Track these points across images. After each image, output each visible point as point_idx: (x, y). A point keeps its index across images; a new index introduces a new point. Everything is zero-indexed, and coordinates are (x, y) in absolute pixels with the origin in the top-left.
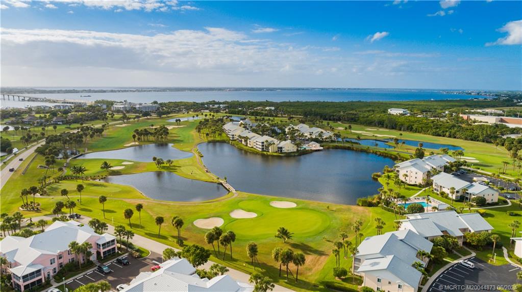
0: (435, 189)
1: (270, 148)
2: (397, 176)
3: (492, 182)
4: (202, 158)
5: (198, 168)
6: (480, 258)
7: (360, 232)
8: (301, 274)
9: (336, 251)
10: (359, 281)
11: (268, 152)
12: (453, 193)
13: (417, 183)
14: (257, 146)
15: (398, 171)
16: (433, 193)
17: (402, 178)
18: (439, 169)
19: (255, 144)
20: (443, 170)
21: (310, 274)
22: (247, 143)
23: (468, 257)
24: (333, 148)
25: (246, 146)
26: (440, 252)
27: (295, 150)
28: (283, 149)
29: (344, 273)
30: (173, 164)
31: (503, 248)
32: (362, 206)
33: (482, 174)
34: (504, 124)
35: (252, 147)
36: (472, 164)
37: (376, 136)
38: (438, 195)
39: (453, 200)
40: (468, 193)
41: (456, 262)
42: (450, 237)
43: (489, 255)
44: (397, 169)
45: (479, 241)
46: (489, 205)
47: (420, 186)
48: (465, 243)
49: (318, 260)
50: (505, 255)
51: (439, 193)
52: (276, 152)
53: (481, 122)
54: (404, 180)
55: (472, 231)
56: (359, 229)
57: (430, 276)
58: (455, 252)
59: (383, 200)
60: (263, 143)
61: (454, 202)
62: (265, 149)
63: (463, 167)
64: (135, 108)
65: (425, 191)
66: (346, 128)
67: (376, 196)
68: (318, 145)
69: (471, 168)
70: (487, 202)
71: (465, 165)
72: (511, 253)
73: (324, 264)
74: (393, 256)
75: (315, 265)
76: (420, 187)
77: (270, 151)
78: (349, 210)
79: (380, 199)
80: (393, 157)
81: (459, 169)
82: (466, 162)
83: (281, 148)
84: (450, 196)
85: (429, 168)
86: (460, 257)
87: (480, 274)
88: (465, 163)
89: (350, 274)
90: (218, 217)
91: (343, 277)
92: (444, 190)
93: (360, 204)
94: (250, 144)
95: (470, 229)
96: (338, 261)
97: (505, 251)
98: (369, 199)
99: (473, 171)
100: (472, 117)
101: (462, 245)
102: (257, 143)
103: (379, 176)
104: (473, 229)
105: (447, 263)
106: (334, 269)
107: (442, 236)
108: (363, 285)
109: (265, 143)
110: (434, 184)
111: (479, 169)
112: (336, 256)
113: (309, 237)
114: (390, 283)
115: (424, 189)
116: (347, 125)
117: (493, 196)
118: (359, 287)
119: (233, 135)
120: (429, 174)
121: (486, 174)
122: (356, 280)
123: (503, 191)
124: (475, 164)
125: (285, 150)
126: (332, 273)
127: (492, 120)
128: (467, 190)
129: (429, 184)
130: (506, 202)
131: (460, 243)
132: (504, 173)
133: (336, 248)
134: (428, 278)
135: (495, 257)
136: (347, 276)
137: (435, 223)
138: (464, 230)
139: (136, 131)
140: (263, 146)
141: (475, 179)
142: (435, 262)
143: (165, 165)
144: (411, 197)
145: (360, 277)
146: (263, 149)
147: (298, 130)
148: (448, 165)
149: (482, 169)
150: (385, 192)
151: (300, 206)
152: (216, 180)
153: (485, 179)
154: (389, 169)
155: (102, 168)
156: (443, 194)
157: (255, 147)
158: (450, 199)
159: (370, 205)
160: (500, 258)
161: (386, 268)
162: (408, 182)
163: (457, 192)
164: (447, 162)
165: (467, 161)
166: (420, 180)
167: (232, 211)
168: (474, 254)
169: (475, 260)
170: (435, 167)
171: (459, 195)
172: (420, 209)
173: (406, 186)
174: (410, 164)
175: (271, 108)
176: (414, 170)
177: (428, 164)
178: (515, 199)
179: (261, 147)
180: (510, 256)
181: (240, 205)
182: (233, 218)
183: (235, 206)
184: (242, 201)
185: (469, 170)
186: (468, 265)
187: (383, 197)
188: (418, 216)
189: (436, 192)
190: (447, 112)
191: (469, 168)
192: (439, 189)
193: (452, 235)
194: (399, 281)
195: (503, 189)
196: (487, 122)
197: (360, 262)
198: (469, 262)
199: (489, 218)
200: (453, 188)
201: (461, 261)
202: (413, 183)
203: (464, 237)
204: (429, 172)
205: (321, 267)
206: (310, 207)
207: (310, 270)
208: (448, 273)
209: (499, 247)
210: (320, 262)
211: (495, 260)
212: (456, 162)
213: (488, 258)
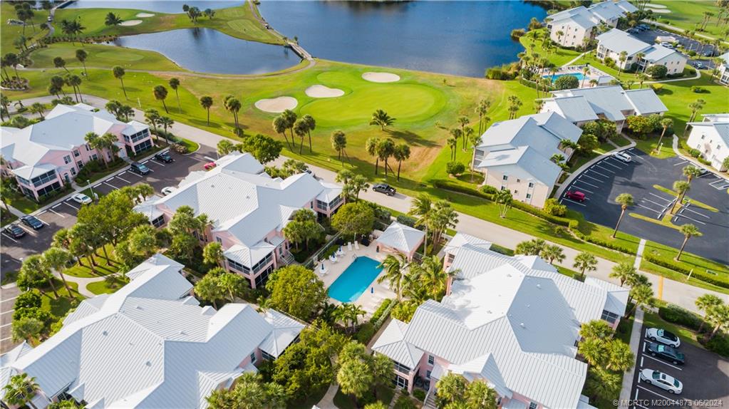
0: (599, 55)
2: (548, 35)
3: (684, 44)
4: (258, 6)
5: (253, 22)
6: (640, 149)
7: (487, 116)
8: (404, 171)
9: (452, 140)
10: (480, 178)
12: (623, 60)
13: (575, 46)
15: (550, 27)
16: (595, 60)
17: (554, 37)
18: (610, 23)
20: (616, 23)
21: (416, 171)
23: (625, 148)
26: (589, 142)
29: (461, 168)
30: (216, 16)
31: (674, 136)
32: (493, 79)
33: (671, 31)
36: (659, 15)
38: (601, 62)
39: (621, 71)
40: (643, 60)
41: (608, 154)
42: (606, 122)
43: (653, 145)
44: (549, 23)
45: (644, 127)
46: (670, 77)
47: (579, 50)
48: (625, 130)
49: (427, 153)
50: (673, 145)
51: (603, 59)
54: (557, 41)
55: (639, 114)
56: (485, 112)
57: (572, 172)
58: (609, 141)
59: (524, 70)
61: (622, 74)
63: (645, 20)
65: (584, 56)
67: (514, 65)
69: (657, 23)
70: (668, 73)
71: (649, 18)
72: (682, 143)
73: (434, 158)
74: (526, 147)
75: (423, 160)
78: (474, 85)
79: (519, 68)
80: (546, 3)
81: (639, 24)
82: (651, 12)
84: (618, 65)
85: (595, 22)
86: (616, 148)
87: (637, 169)
88: (650, 15)
89: (468, 170)
90: (289, 95)
91: (458, 174)
92: (611, 55)
93: (490, 76)
95: (636, 110)
96: (453, 155)
97: (675, 139)
98: (504, 69)
99: (658, 27)
101: (620, 133)
103: (522, 34)
104: (640, 111)
105: (597, 155)
106: (448, 164)
107: (597, 121)
108: (484, 184)
110: (598, 47)
111: (668, 23)
112: (452, 147)
113: (416, 122)
114: (518, 181)
115: (583, 54)
117: (677, 64)
118: (479, 186)
120: (594, 32)
121: (675, 32)
122: (475, 177)
123: (694, 58)
124: (664, 16)
126: (445, 168)
128: (644, 56)
129: (591, 46)
130: (693, 73)
131: (619, 129)
132: (702, 30)
133: (452, 137)
134: (568, 174)
135: (660, 148)
136: (464, 173)
137: (590, 103)
138: (628, 112)
141: (659, 38)
142: (581, 154)
143: (203, 18)
144: (563, 67)
145: (481, 173)
148: (624, 17)
149: (672, 24)
150: (528, 59)
151: (405, 79)
152: (282, 41)
153: (673, 40)
154: (538, 24)
155: (107, 23)
156: (608, 61)
158: (617, 69)
159: (505, 77)
160: (667, 149)
161: (516, 162)
162: (562, 44)
163: (630, 58)
164: (623, 13)
165: (654, 11)
166: (579, 41)
167: (308, 87)
168: (634, 144)
169: (636, 151)
170: (605, 20)
171: (631, 62)
172: (572, 83)
173: (559, 50)
174: (569, 15)
176: (574, 24)
177: (595, 16)
178: (707, 69)
180: (680, 147)
181: (320, 77)
182: (312, 98)
183: (313, 79)
184: (323, 72)
185: (654, 25)
186: (622, 158)
187: (523, 67)
188: (569, 93)
189: (599, 58)
191: (654, 22)
192: (604, 54)
193: (610, 119)
194: (530, 179)
195: (695, 54)
197: (483, 155)
198: (625, 155)
199: (665, 96)
200: (625, 53)
201: (615, 153)
202: (569, 45)
203: (626, 121)
204: (594, 28)
205: (430, 163)
206: (419, 81)
207: (417, 165)
208: (596, 169)
209: (669, 134)
210: (429, 155)
211: (659, 152)
212: (636, 12)
213: (651, 149)
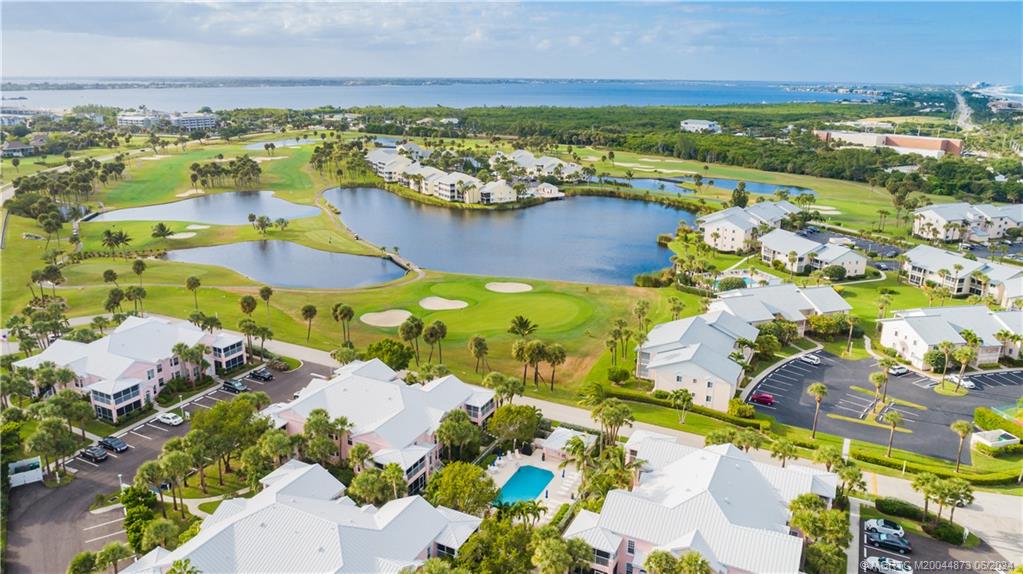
0: (765, 258)
1: (466, 195)
2: (701, 238)
3: (860, 244)
4: (338, 216)
5: (336, 232)
6: (828, 351)
7: (646, 317)
8: (557, 382)
9: (612, 342)
10: (650, 384)
11: (463, 202)
12: (793, 261)
13: (735, 249)
14: (441, 192)
15: (703, 230)
16: (762, 263)
17: (708, 240)
18: (771, 225)
19: (437, 189)
20: (779, 224)
21: (570, 381)
22: (420, 188)
23: (812, 350)
24: (582, 195)
25: (419, 192)
26: (769, 343)
27: (514, 199)
28: (492, 197)
29: (625, 375)
30: (289, 227)
31: (865, 337)
32: (644, 286)
33: (845, 233)
34: (891, 147)
35: (431, 195)
36: (828, 216)
37: (660, 173)
38: (769, 266)
39: (794, 274)
40: (817, 261)
41: (793, 357)
42: (784, 321)
43: (842, 347)
44: (701, 226)
45: (829, 326)
46: (850, 278)
47: (740, 253)
48: (808, 333)
49: (581, 363)
50: (866, 347)
51: (770, 263)
52: (479, 203)
53: (850, 144)
54: (712, 245)
55: (820, 313)
56: (644, 313)
57: (754, 376)
58: (792, 345)
59: (679, 275)
60: (452, 185)
61: (795, 277)
62: (456, 198)
63: (812, 222)
64: (168, 123)
65: (748, 260)
66: (604, 158)
67: (666, 270)
68: (555, 189)
69: (827, 225)
70: (848, 274)
71: (816, 219)
72: (876, 344)
73: (590, 368)
74: (698, 345)
75: (576, 370)
76: (739, 255)
77: (467, 201)
78: (623, 293)
79: (673, 274)
80: (693, 207)
81: (806, 226)
82: (818, 213)
83: (488, 195)
84: (789, 267)
85: (756, 224)
86: (800, 351)
87: (827, 371)
88: (817, 217)
89: (633, 378)
90: (401, 309)
91: (622, 382)
92: (778, 258)
93: (640, 284)
94: (426, 189)
95: (817, 310)
96: (614, 360)
97: (867, 341)
98: (654, 275)
99: (829, 229)
100: (836, 135)
101: (803, 336)
102: (441, 186)
103: (670, 240)
104: (821, 310)
105: (779, 359)
106: (610, 370)
107: (774, 321)
108: (654, 390)
109: (457, 187)
110: (763, 249)
111: (839, 225)
112: (611, 350)
113: (562, 332)
114: (695, 381)
115: (746, 258)
116: (606, 153)
117: (856, 264)
118: (649, 393)
119: (390, 173)
120: (755, 232)
121: (849, 234)
122: (643, 385)
123: (875, 259)
124: (834, 218)
125: (494, 199)
126: (606, 376)
127: (870, 142)
128: (816, 255)
129: (755, 249)
130: (877, 275)
131: (801, 331)
132: (880, 231)
133: (611, 338)
134: (750, 378)
135: (851, 349)
136: (628, 381)
137: (764, 304)
138: (808, 312)
139: (195, 167)
140: (453, 191)
141: (831, 240)
142: (763, 358)
143: (273, 229)
144: (724, 272)
145: (649, 380)
146: (453, 197)
147: (513, 163)
148: (788, 218)
149: (844, 226)
150: (683, 262)
151: (537, 290)
152: (378, 252)
153: (849, 241)
154: (687, 228)
155: (154, 235)
156: (776, 264)
157: (436, 195)
158: (789, 272)
159: (657, 284)
160: (858, 350)
161: (690, 358)
162: (719, 248)
163: (801, 259)
164: (786, 214)
165: (821, 212)
166: (739, 244)
167: (421, 299)
168: (820, 347)
169: (823, 353)
170: (764, 221)
171: (804, 264)
172: (741, 285)
173: (716, 254)
174: (722, 216)
175: (451, 120)
176: (730, 226)
177: (753, 217)
178: (892, 270)
179: (449, 194)
180: (874, 348)
181: (433, 289)
182: (427, 310)
183: (427, 290)
184: (434, 284)
185: (824, 228)
186: (809, 360)
187: (678, 272)
188: (737, 293)
189: (766, 261)
190: (790, 127)
191: (822, 224)
192: (771, 256)
193: (787, 318)
194: (709, 377)
195: (876, 255)
196: (861, 145)
197: (649, 358)
198: (812, 356)
199: (849, 299)
200: (794, 253)
201: (800, 356)
202: (728, 249)
203: (808, 322)
204: (754, 229)
205: (586, 373)
206: (556, 290)
207: (570, 376)
208: (781, 372)
209: (858, 335)
210: (584, 365)
211: (849, 353)
212: (801, 213)
213: (842, 350)
